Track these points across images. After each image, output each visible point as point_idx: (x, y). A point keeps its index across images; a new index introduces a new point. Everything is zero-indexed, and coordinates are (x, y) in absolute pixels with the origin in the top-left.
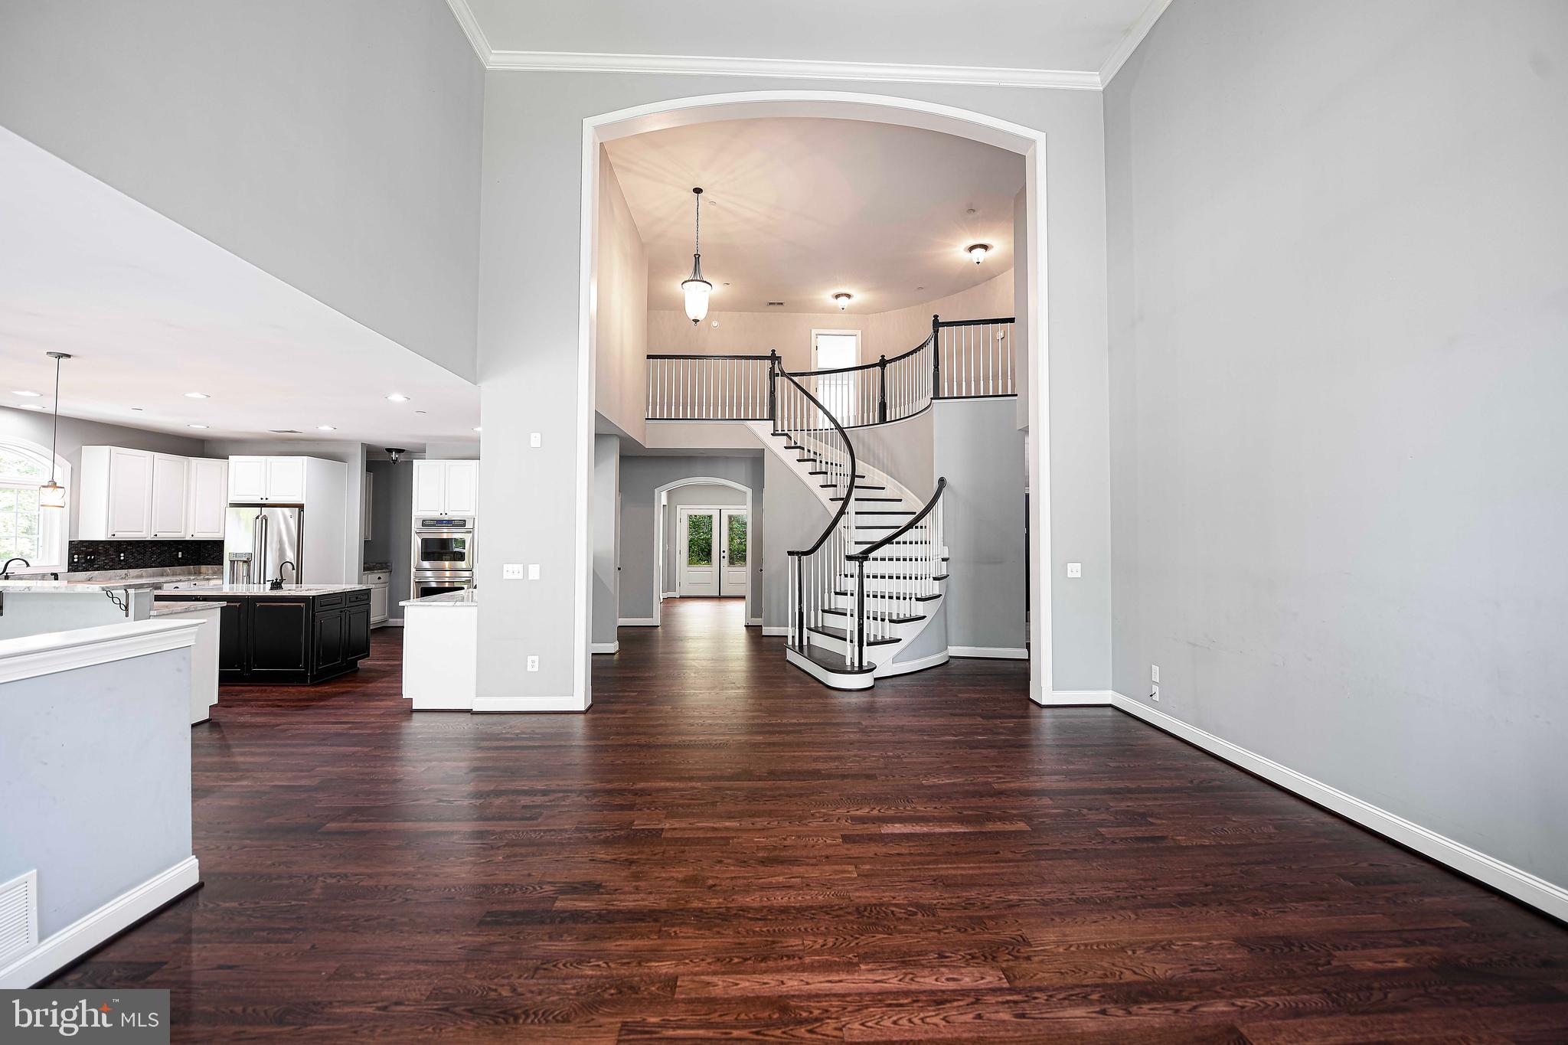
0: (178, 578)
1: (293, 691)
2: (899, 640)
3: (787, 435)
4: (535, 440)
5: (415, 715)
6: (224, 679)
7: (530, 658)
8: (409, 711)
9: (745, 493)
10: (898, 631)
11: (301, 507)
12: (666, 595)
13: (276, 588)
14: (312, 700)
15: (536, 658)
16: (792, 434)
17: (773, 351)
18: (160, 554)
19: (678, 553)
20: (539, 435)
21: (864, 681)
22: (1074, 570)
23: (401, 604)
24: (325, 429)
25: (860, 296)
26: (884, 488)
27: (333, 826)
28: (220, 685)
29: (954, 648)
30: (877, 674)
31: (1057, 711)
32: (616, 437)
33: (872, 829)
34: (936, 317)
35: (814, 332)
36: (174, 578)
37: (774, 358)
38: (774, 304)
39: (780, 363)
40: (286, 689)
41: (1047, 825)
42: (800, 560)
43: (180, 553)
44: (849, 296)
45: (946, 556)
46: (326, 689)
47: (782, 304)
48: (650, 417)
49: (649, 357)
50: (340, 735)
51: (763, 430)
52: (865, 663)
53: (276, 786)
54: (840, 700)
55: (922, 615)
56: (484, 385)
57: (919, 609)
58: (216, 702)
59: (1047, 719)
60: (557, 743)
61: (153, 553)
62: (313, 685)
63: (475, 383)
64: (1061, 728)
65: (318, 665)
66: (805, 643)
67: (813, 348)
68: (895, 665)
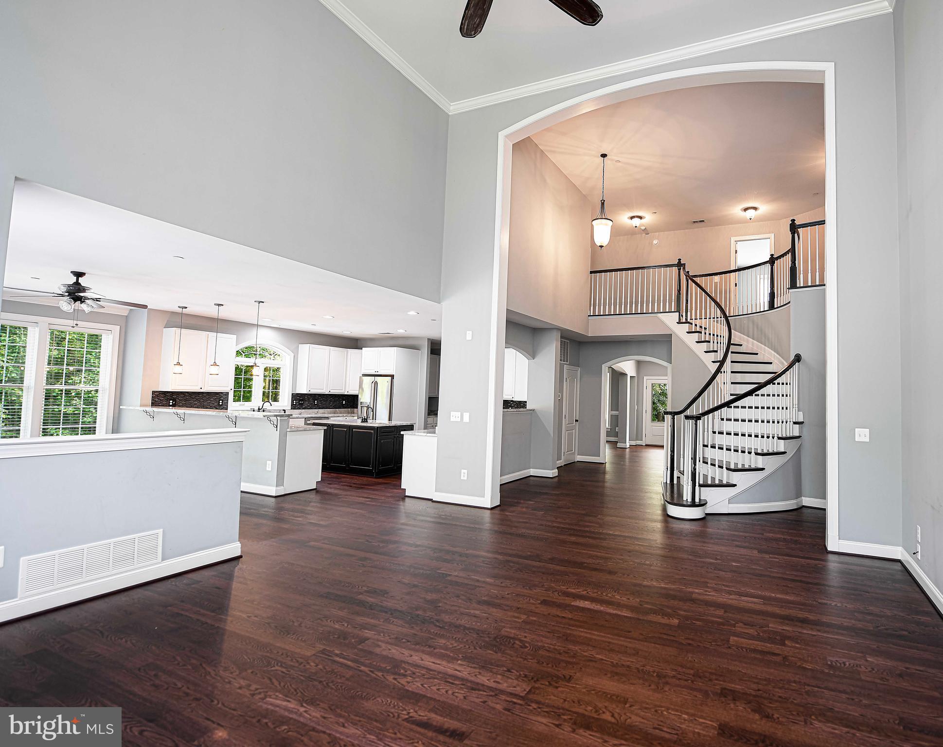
0: (338, 415)
1: (365, 480)
2: (734, 485)
3: (689, 323)
4: (469, 336)
5: (407, 499)
6: (325, 468)
7: (463, 471)
8: (404, 497)
9: (667, 367)
10: (735, 477)
11: (392, 376)
12: (634, 443)
13: (364, 422)
14: (366, 485)
15: (466, 471)
16: (693, 322)
17: (680, 260)
18: (334, 401)
19: (644, 411)
20: (471, 332)
21: (695, 513)
22: (862, 435)
23: (402, 433)
24: (401, 332)
25: (765, 208)
26: (771, 363)
27: (312, 543)
28: (322, 471)
29: (808, 499)
30: (709, 509)
31: (843, 558)
32: (555, 331)
33: (568, 600)
34: (793, 221)
35: (733, 239)
36: (336, 415)
37: (680, 265)
38: (697, 222)
39: (684, 268)
40: (361, 478)
41: (697, 626)
42: (673, 419)
43: (344, 402)
44: (755, 209)
45: (801, 420)
46: (380, 480)
47: (703, 221)
48: (592, 314)
49: (591, 272)
50: (362, 503)
51: (670, 320)
52: (697, 500)
53: (311, 522)
54: (674, 526)
55: (761, 467)
56: (444, 304)
57: (760, 462)
58: (320, 480)
59: (833, 564)
60: (454, 523)
61: (331, 401)
62: (376, 478)
63: (439, 303)
64: (845, 573)
65: (379, 467)
66: (675, 482)
67: (733, 252)
68: (731, 505)
